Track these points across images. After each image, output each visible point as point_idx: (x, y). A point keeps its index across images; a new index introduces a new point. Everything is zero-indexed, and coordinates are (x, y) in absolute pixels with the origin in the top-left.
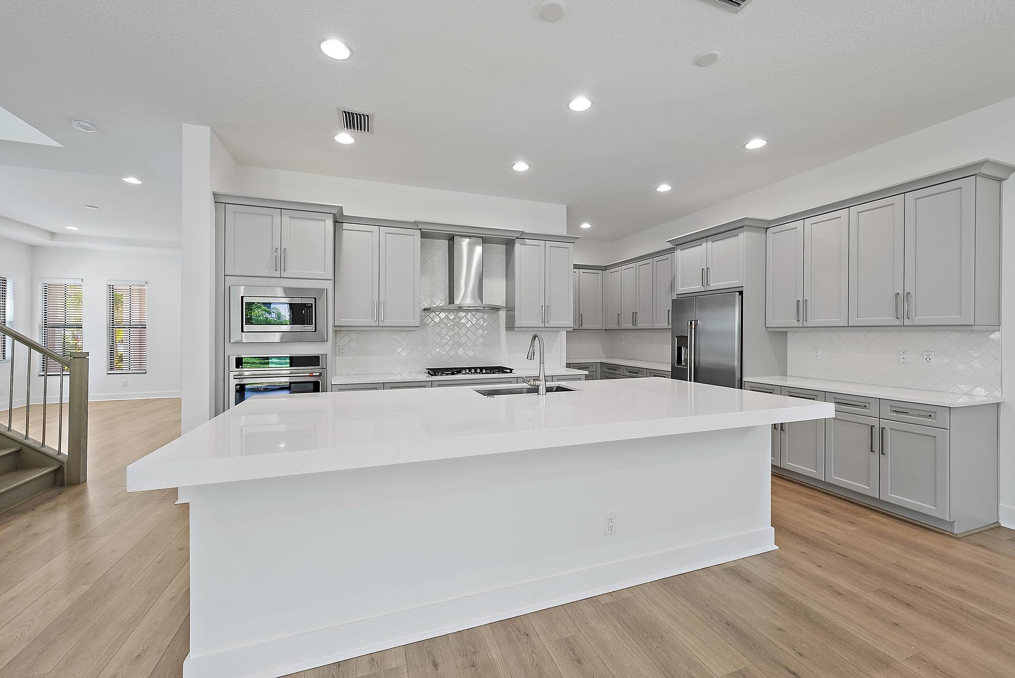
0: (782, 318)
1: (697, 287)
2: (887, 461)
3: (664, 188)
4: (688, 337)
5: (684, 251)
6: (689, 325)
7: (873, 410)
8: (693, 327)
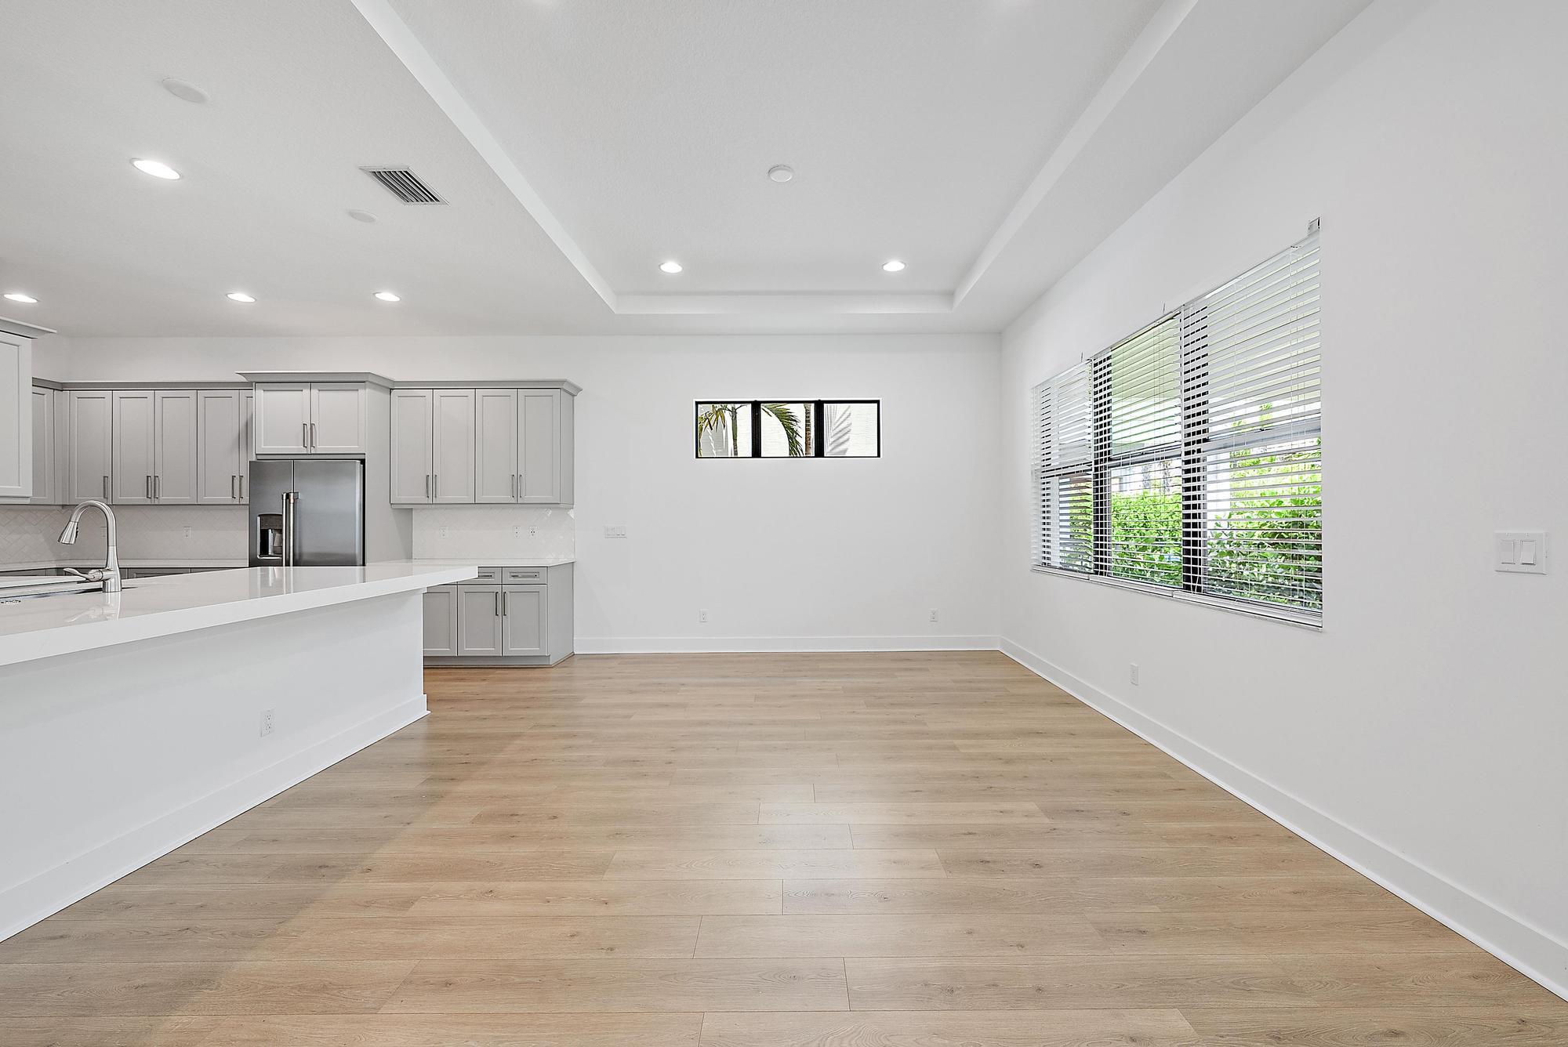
0: (409, 492)
1: (295, 447)
2: (507, 620)
3: (241, 297)
4: (282, 515)
5: (269, 393)
6: (284, 498)
7: (496, 579)
8: (292, 501)
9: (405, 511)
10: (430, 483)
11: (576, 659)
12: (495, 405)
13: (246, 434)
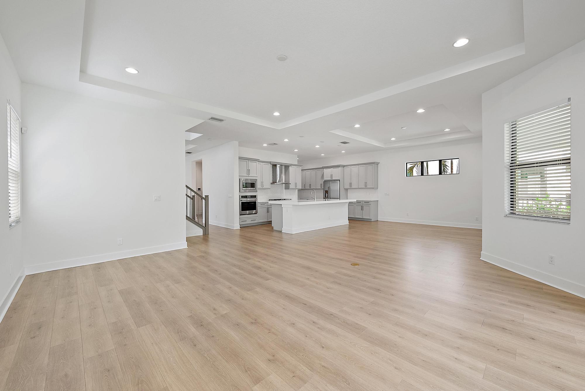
0: (347, 186)
2: (363, 211)
4: (328, 191)
5: (326, 169)
6: (328, 188)
7: (362, 203)
9: (346, 190)
10: (351, 184)
11: (378, 222)
12: (362, 168)
13: (323, 176)
